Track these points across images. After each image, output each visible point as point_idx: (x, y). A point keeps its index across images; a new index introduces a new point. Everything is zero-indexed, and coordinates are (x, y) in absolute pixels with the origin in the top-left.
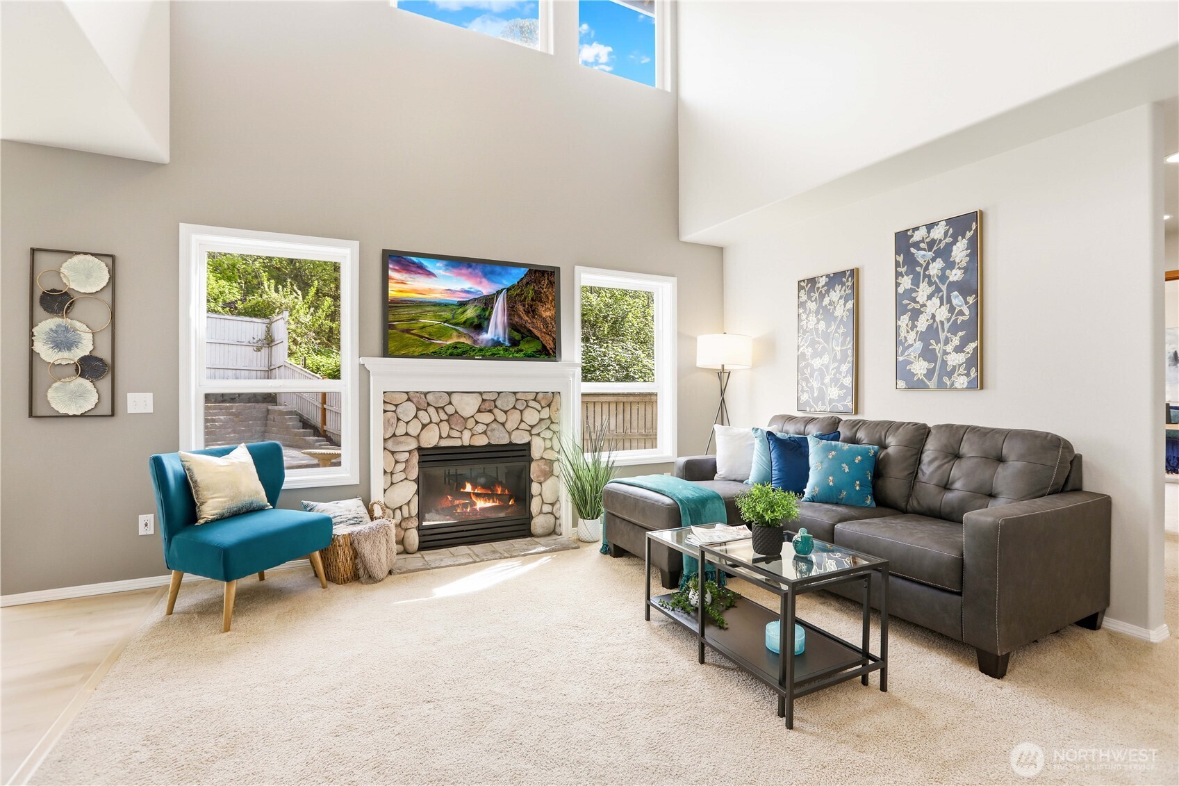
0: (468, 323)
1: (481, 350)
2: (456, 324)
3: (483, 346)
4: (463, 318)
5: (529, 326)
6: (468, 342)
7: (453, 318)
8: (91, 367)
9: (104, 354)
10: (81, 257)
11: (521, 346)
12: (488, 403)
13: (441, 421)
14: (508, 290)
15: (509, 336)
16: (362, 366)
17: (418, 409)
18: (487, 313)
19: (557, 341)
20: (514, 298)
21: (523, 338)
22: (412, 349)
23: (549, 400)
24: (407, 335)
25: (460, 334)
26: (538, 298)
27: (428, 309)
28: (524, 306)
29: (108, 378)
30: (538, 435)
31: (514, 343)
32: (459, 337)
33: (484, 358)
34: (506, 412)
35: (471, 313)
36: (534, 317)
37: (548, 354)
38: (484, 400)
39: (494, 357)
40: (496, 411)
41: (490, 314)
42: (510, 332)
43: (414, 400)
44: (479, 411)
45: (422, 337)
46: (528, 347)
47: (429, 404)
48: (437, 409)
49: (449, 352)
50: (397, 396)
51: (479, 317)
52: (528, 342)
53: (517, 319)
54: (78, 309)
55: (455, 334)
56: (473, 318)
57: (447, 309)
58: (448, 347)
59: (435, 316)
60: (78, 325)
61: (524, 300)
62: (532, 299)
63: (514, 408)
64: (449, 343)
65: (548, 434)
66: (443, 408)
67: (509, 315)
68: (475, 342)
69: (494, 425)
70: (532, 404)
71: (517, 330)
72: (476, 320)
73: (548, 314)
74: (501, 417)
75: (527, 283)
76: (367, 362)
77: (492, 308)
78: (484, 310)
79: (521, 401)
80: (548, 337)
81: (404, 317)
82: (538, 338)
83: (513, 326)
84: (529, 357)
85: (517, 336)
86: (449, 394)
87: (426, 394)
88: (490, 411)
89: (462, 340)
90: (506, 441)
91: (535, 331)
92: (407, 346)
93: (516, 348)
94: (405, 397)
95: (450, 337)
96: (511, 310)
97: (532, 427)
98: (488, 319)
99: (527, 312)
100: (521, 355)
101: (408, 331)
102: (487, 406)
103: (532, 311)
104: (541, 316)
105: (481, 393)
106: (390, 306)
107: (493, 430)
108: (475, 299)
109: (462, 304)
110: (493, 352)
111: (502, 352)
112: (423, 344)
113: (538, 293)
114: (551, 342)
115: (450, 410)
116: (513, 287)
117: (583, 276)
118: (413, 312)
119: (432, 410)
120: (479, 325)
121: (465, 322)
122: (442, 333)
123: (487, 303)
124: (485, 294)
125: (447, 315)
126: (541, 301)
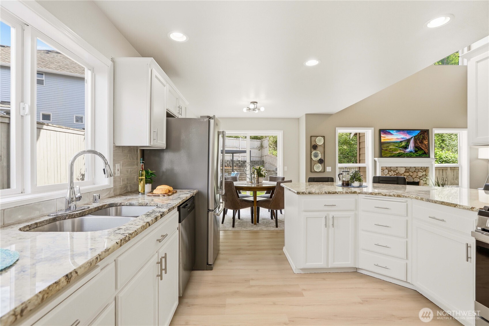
0: (403, 147)
1: (406, 154)
2: (399, 147)
3: (407, 153)
4: (401, 146)
5: (420, 146)
6: (403, 152)
7: (399, 146)
8: (321, 161)
9: (323, 158)
10: (319, 137)
12: (407, 170)
13: (395, 175)
14: (415, 137)
15: (415, 149)
16: (374, 160)
17: (389, 171)
18: (408, 144)
19: (429, 150)
20: (416, 139)
21: (419, 150)
22: (388, 155)
23: (426, 169)
25: (401, 150)
26: (424, 138)
27: (392, 144)
28: (419, 141)
29: (323, 163)
30: (422, 179)
31: (416, 151)
32: (400, 151)
33: (408, 157)
34: (412, 172)
35: (403, 144)
36: (422, 144)
37: (427, 156)
38: (406, 169)
39: (410, 157)
40: (410, 172)
41: (409, 144)
42: (415, 148)
43: (388, 169)
44: (405, 172)
45: (390, 151)
46: (420, 153)
47: (391, 170)
48: (393, 171)
49: (398, 155)
50: (384, 168)
51: (406, 145)
52: (420, 151)
53: (417, 145)
54: (319, 148)
55: (399, 150)
56: (404, 145)
57: (397, 143)
58: (397, 154)
59: (394, 145)
60: (318, 152)
61: (419, 139)
62: (422, 139)
63: (415, 171)
64: (397, 152)
65: (425, 179)
66: (395, 171)
67: (415, 144)
68: (405, 152)
69: (409, 176)
70: (421, 170)
71: (417, 148)
72: (405, 146)
73: (426, 143)
74: (411, 174)
75: (420, 134)
76: (376, 159)
77: (410, 142)
78: (407, 143)
79: (417, 170)
80: (426, 149)
81: (385, 147)
82: (423, 150)
85: (417, 149)
86: (397, 167)
87: (390, 167)
88: (408, 172)
90: (412, 181)
91: (422, 148)
92: (386, 154)
94: (386, 168)
95: (398, 151)
96: (415, 142)
97: (420, 177)
98: (409, 145)
99: (420, 143)
100: (419, 156)
101: (386, 150)
102: (407, 171)
103: (422, 142)
104: (424, 144)
105: (405, 167)
106: (381, 144)
107: (409, 177)
108: (405, 140)
109: (401, 142)
110: (410, 155)
111: (412, 154)
112: (390, 153)
113: (423, 137)
114: (427, 151)
115: (397, 172)
116: (416, 136)
117: (435, 131)
118: (387, 145)
119: (392, 172)
120: (406, 147)
121: (402, 147)
122: (395, 150)
123: (408, 141)
124: (408, 138)
125: (397, 145)
126: (424, 139)
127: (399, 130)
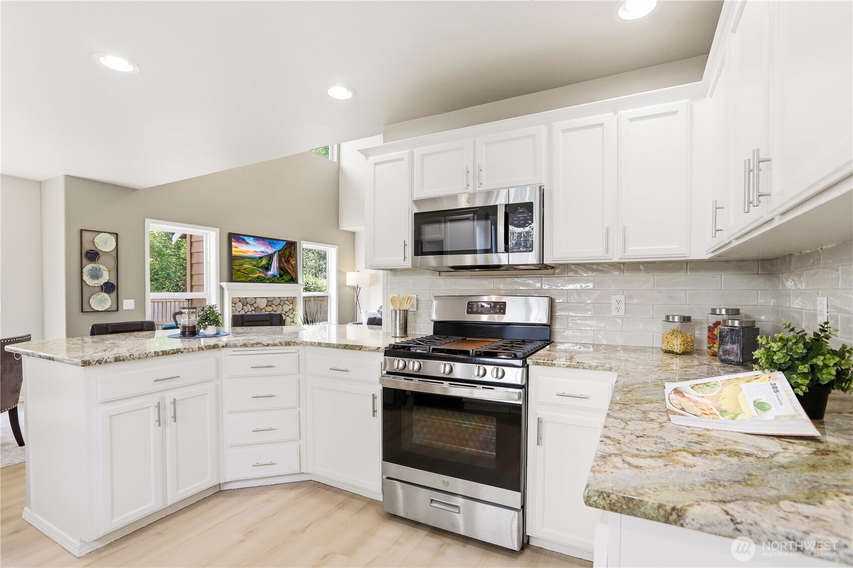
0: (263, 266)
1: (268, 279)
2: (258, 267)
4: (261, 265)
5: (286, 268)
6: (263, 275)
7: (257, 264)
8: (109, 288)
9: (114, 281)
10: (103, 234)
11: (284, 277)
12: (270, 302)
13: (252, 311)
14: (279, 251)
15: (279, 272)
16: (221, 286)
17: (243, 305)
19: (296, 274)
20: (281, 255)
21: (284, 273)
22: (240, 279)
23: (293, 300)
24: (239, 273)
26: (290, 255)
27: (247, 260)
28: (285, 259)
29: (115, 292)
30: (288, 316)
31: (281, 276)
32: (259, 273)
33: (270, 282)
34: (276, 306)
35: (264, 262)
36: (288, 264)
37: (294, 281)
38: (268, 301)
39: (273, 282)
40: (273, 305)
41: (272, 263)
43: (242, 301)
44: (266, 306)
45: (245, 273)
46: (286, 278)
47: (247, 303)
48: (250, 305)
49: (256, 280)
50: (236, 299)
51: (267, 264)
52: (286, 275)
53: (282, 265)
54: (102, 258)
55: (258, 272)
56: (265, 264)
57: (254, 260)
58: (255, 278)
59: (250, 263)
60: (102, 267)
61: (285, 256)
62: (288, 256)
63: (279, 304)
64: (256, 276)
65: (292, 316)
66: (252, 305)
67: (279, 263)
68: (266, 275)
70: (287, 302)
71: (282, 270)
73: (293, 262)
74: (275, 309)
75: (286, 248)
76: (224, 284)
77: (272, 260)
78: (269, 261)
79: (282, 301)
80: (294, 273)
81: (237, 264)
82: (290, 274)
83: (281, 268)
84: (286, 282)
85: (282, 273)
86: (255, 298)
87: (246, 298)
88: (270, 306)
89: (261, 275)
91: (288, 270)
92: (239, 277)
93: (281, 278)
94: (239, 300)
95: (256, 273)
96: (280, 261)
97: (286, 312)
98: (271, 265)
99: (286, 262)
100: (283, 281)
101: (239, 270)
102: (270, 303)
103: (288, 261)
104: (291, 264)
105: (267, 298)
106: (232, 258)
108: (266, 256)
109: (261, 258)
110: (273, 280)
111: (276, 279)
112: (245, 277)
113: (290, 253)
114: (294, 275)
115: (256, 305)
116: (281, 250)
117: (304, 245)
118: (241, 261)
119: (248, 305)
120: (267, 268)
122: (253, 272)
123: (270, 257)
124: (270, 253)
125: (255, 263)
126: (291, 257)
127: (258, 238)
